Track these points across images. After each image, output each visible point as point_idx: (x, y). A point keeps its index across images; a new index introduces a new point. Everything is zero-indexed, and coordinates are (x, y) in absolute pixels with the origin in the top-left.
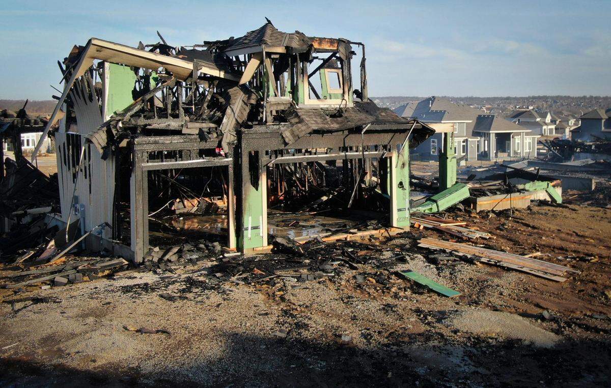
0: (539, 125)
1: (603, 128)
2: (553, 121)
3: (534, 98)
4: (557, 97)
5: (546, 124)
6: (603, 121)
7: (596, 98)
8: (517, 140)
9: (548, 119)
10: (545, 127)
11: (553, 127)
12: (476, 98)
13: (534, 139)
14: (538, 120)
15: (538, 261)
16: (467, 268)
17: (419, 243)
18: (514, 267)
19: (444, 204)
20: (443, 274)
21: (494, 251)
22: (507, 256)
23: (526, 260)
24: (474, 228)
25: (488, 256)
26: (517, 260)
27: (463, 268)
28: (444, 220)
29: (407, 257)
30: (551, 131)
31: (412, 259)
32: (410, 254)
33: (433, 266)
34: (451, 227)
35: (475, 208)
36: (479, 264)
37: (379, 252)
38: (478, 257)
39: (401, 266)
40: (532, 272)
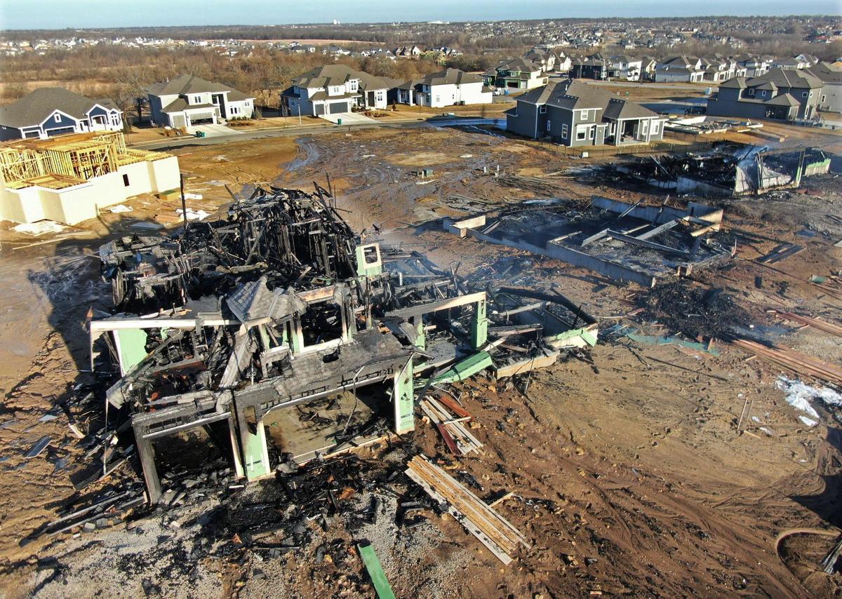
0: (688, 72)
1: (740, 98)
2: (703, 67)
3: (701, 18)
4: (724, 17)
5: (695, 71)
6: (741, 91)
7: (764, 18)
8: (645, 123)
9: (699, 64)
10: (693, 74)
11: (702, 73)
12: (645, 19)
13: (661, 123)
14: (688, 66)
15: (501, 517)
16: (427, 532)
17: (408, 468)
18: (472, 530)
19: (465, 375)
20: (398, 547)
21: (468, 492)
22: (475, 504)
23: (487, 515)
24: (476, 426)
25: (458, 504)
26: (480, 516)
27: (423, 533)
28: (455, 406)
29: (380, 507)
30: (699, 77)
31: (383, 511)
32: (387, 498)
33: (396, 529)
34: (452, 426)
35: (496, 376)
36: (444, 517)
37: (361, 492)
38: (449, 504)
39: (368, 527)
40: (485, 543)
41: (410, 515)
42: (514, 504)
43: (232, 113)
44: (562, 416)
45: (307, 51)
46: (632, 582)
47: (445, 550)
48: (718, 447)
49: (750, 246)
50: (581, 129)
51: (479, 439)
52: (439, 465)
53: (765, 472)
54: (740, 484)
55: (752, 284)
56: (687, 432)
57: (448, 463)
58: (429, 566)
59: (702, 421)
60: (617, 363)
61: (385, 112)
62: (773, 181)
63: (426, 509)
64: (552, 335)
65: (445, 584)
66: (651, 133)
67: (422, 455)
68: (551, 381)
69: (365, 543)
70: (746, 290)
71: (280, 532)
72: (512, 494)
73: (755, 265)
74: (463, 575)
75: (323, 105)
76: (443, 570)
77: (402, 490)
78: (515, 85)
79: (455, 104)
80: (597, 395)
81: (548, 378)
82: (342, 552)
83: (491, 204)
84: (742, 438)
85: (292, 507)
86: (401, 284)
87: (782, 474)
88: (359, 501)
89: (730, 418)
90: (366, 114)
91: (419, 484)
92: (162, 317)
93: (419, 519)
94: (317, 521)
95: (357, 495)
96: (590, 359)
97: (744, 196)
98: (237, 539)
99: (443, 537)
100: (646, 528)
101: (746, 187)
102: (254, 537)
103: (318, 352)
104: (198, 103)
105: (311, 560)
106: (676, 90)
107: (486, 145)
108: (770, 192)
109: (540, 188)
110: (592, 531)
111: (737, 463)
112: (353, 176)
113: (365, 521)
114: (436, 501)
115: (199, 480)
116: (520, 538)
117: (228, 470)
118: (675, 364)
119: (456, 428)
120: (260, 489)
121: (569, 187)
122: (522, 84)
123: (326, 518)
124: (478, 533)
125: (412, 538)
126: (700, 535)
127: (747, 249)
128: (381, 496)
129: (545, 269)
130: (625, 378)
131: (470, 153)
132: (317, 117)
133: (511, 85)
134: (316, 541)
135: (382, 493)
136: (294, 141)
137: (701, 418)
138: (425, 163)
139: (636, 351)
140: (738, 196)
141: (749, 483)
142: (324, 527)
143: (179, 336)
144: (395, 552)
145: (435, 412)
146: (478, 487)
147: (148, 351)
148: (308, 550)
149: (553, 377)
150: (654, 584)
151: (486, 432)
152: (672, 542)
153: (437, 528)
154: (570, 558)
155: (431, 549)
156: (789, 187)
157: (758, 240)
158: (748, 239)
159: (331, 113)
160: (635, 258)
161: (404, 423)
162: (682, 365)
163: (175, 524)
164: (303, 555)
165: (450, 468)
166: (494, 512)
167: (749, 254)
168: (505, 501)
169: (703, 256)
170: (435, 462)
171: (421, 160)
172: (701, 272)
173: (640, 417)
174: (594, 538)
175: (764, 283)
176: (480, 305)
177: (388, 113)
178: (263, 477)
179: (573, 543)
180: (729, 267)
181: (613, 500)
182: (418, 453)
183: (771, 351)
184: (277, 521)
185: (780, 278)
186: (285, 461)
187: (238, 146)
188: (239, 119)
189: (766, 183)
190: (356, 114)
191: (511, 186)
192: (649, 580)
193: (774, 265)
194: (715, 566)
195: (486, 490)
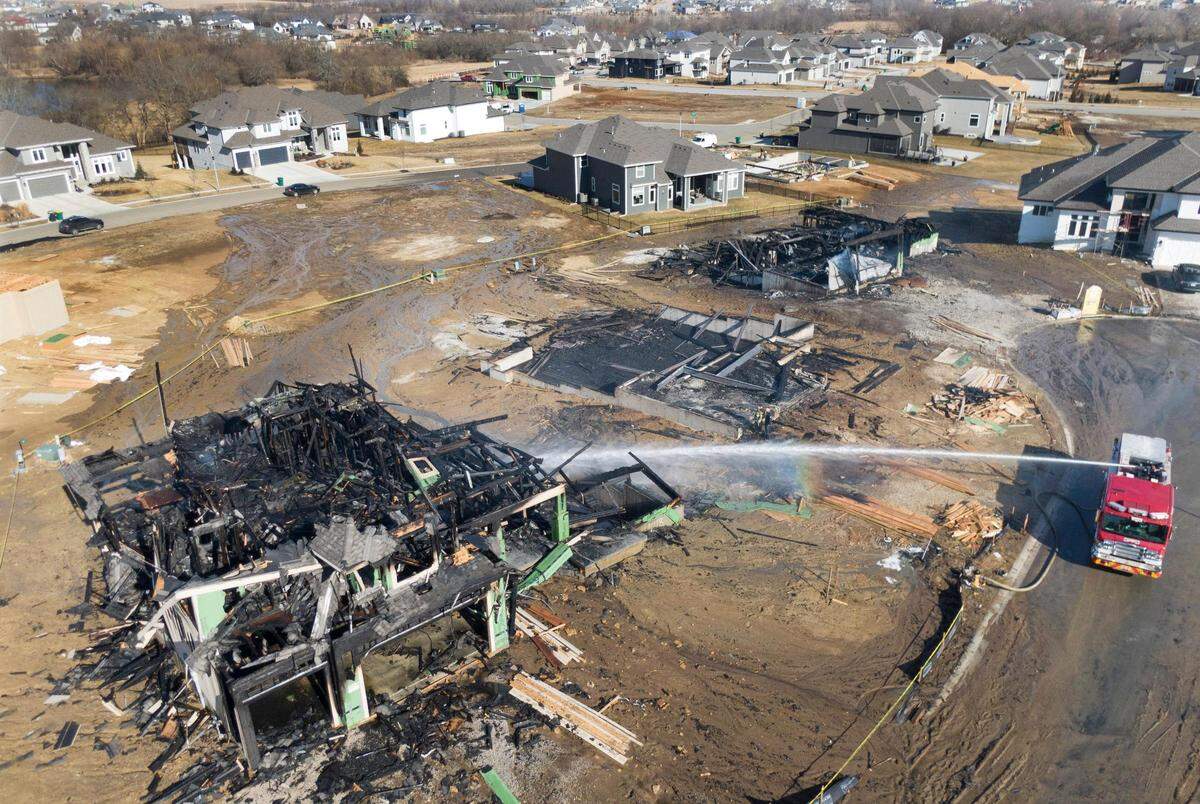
0: (773, 70)
2: (792, 62)
5: (783, 68)
8: (720, 177)
9: (787, 57)
10: (781, 72)
11: (792, 70)
13: (740, 174)
14: (773, 61)
15: (610, 721)
16: (544, 747)
17: (511, 688)
18: (586, 738)
19: (549, 574)
20: (519, 767)
21: (576, 703)
22: (585, 713)
23: (600, 723)
24: (572, 633)
25: (568, 716)
26: (592, 724)
27: (540, 750)
28: (547, 613)
29: (493, 732)
30: (789, 77)
31: (497, 735)
32: (497, 722)
33: (514, 750)
34: (549, 637)
35: (584, 573)
36: (557, 731)
37: (469, 719)
38: (560, 718)
39: (485, 753)
40: (600, 748)
41: (526, 735)
42: (621, 707)
43: (98, 171)
44: (657, 609)
45: (178, 23)
46: (736, 759)
47: (563, 762)
48: (808, 619)
49: (844, 370)
50: (637, 191)
51: (577, 647)
52: (543, 680)
53: (850, 638)
54: (828, 654)
55: (845, 423)
56: (779, 609)
57: (551, 676)
58: (553, 778)
59: (794, 595)
60: (709, 541)
61: (345, 159)
62: (871, 273)
63: (538, 726)
64: (637, 519)
65: (570, 791)
66: (728, 190)
67: (523, 672)
68: (641, 570)
69: (487, 769)
70: (838, 433)
71: (398, 774)
72: (618, 697)
73: (848, 399)
74: (585, 780)
75: (248, 153)
76: (566, 780)
77: (512, 711)
78: (533, 95)
79: (451, 136)
80: (689, 581)
81: (637, 569)
82: (465, 781)
83: (534, 323)
84: (831, 607)
85: (403, 747)
86: (471, 486)
87: (866, 637)
88: (471, 730)
89: (820, 586)
90: (319, 164)
91: (526, 701)
92: (244, 574)
93: (535, 738)
94: (433, 756)
95: (467, 724)
96: (679, 540)
97: (839, 295)
98: (357, 788)
99: (559, 750)
100: (745, 709)
101: (841, 283)
102: (374, 783)
103: (411, 585)
104: (40, 161)
105: (438, 793)
106: (760, 98)
107: (509, 217)
108: (869, 287)
109: (593, 291)
110: (697, 720)
111: (825, 632)
112: (329, 284)
113: (483, 748)
114: (547, 717)
115: (295, 737)
116: (632, 737)
117: (322, 722)
118: (766, 533)
119: (551, 637)
120: (362, 735)
121: (630, 288)
122: (545, 94)
123: (441, 752)
124: (593, 740)
125: (531, 756)
126: (794, 707)
127: (841, 376)
128: (491, 722)
129: (618, 423)
130: (717, 558)
131: (489, 234)
132: (242, 173)
133: (527, 95)
134: (437, 775)
135: (491, 717)
136: (217, 222)
137: (792, 592)
138: (429, 256)
139: (725, 522)
140: (833, 295)
141: (835, 651)
142: (443, 761)
143: (260, 589)
144: (516, 771)
145: (525, 623)
146: (585, 695)
147: (227, 610)
148: (431, 785)
149: (644, 566)
150: (755, 758)
151: (583, 637)
152: (769, 718)
153: (552, 743)
154: (680, 748)
155: (551, 762)
156: (891, 277)
157: (853, 360)
158: (842, 361)
159: (263, 163)
160: (718, 402)
161: (498, 642)
162: (773, 534)
163: (285, 785)
164: (428, 791)
165: (554, 681)
166: (605, 718)
167: (842, 382)
168: (613, 706)
169: (793, 392)
170: (537, 677)
171: (423, 250)
172: (791, 413)
173: (733, 598)
174: (700, 727)
175: (857, 421)
176: (559, 499)
177: (352, 160)
178: (362, 722)
179: (681, 734)
180: (822, 403)
181: (714, 687)
182: (518, 672)
183: (861, 505)
184: (393, 764)
185: (875, 412)
186: (383, 702)
187: (129, 236)
188: (112, 181)
189: (863, 276)
190: (303, 164)
191: (556, 289)
192: (750, 755)
193: (868, 396)
194: (807, 733)
195: (594, 697)
